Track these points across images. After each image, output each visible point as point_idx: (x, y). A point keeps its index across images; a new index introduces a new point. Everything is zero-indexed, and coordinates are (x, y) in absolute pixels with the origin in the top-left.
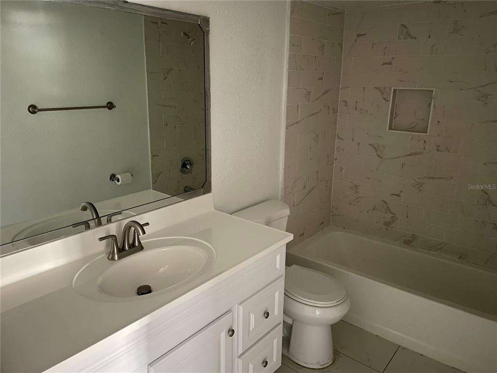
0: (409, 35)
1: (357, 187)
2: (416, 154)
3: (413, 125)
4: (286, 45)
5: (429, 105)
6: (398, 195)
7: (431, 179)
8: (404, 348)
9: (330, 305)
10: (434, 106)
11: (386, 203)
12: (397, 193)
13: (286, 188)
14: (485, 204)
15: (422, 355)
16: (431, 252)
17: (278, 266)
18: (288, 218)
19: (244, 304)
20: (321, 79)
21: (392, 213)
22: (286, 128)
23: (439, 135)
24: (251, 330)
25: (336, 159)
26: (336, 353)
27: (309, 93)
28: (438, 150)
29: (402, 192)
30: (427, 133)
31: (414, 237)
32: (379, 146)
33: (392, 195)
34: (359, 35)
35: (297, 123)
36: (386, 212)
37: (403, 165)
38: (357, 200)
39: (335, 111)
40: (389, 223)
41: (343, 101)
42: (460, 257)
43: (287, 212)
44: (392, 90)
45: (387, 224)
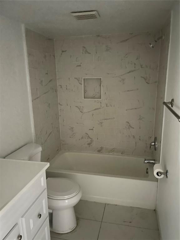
0: (86, 52)
1: (72, 128)
2: (97, 109)
3: (94, 95)
4: (25, 54)
5: (100, 85)
6: (92, 130)
7: (106, 120)
8: (108, 204)
9: (74, 195)
10: (103, 86)
11: (87, 134)
12: (92, 128)
13: (36, 135)
14: (129, 128)
15: (116, 205)
16: (110, 153)
17: (42, 184)
18: (41, 153)
19: (25, 216)
20: (47, 74)
21: (91, 139)
22: (32, 101)
23: (106, 99)
24: (31, 229)
25: (60, 116)
26: (78, 219)
27: (42, 81)
28: (107, 106)
29: (94, 127)
30: (101, 98)
31: (102, 148)
32: (80, 107)
33: (90, 130)
34: (63, 51)
35: (38, 98)
36: (88, 139)
37: (93, 115)
38: (73, 135)
39: (56, 91)
40: (90, 143)
41: (59, 85)
42: (122, 153)
43: (40, 149)
44: (83, 79)
45: (89, 144)
